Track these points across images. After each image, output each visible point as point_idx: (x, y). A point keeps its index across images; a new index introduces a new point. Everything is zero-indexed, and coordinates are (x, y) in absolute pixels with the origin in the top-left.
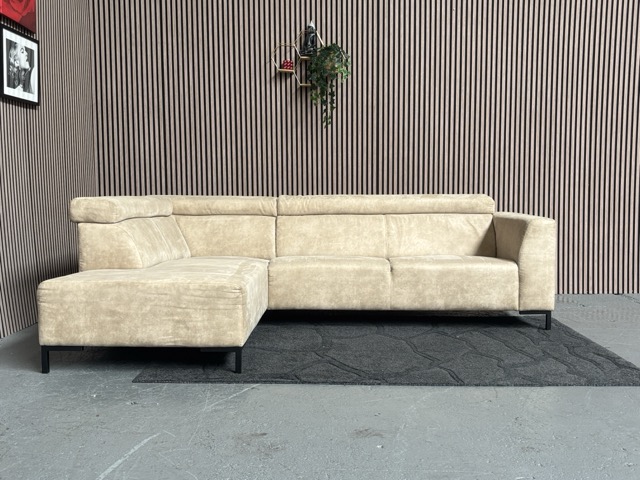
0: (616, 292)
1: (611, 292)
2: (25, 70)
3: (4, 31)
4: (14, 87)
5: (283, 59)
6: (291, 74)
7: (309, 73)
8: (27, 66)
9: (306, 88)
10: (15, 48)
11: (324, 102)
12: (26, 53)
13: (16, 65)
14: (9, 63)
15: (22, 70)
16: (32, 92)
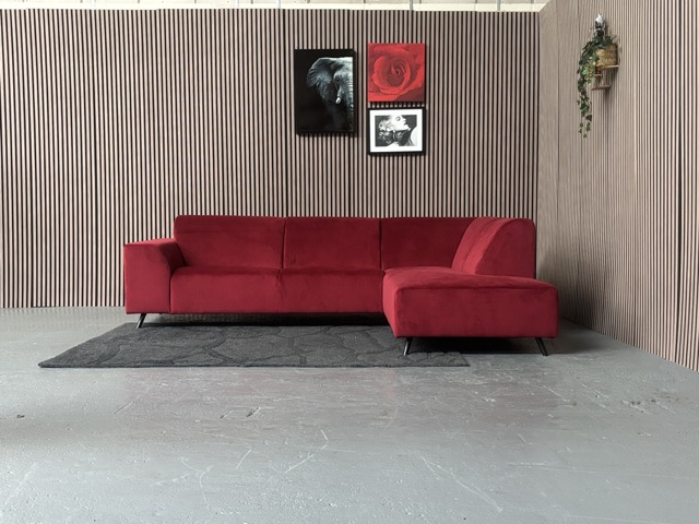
2: (402, 131)
3: (372, 112)
4: (386, 145)
8: (406, 127)
10: (387, 119)
12: (403, 121)
14: (377, 131)
15: (397, 132)
16: (412, 145)
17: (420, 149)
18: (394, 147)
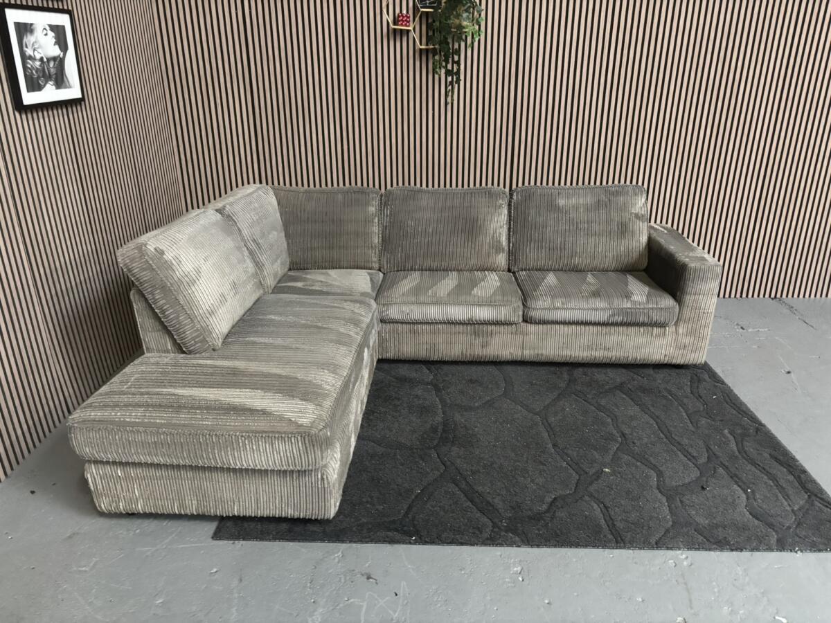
0: (773, 296)
1: (767, 295)
2: (54, 59)
3: (8, 12)
4: (39, 88)
5: (398, 11)
6: (408, 31)
7: (430, 33)
8: (55, 51)
9: (427, 50)
10: (32, 31)
11: (448, 73)
12: (51, 34)
13: (38, 56)
14: (24, 57)
15: (48, 60)
16: (70, 87)
17: (80, 96)
18: (49, 94)
